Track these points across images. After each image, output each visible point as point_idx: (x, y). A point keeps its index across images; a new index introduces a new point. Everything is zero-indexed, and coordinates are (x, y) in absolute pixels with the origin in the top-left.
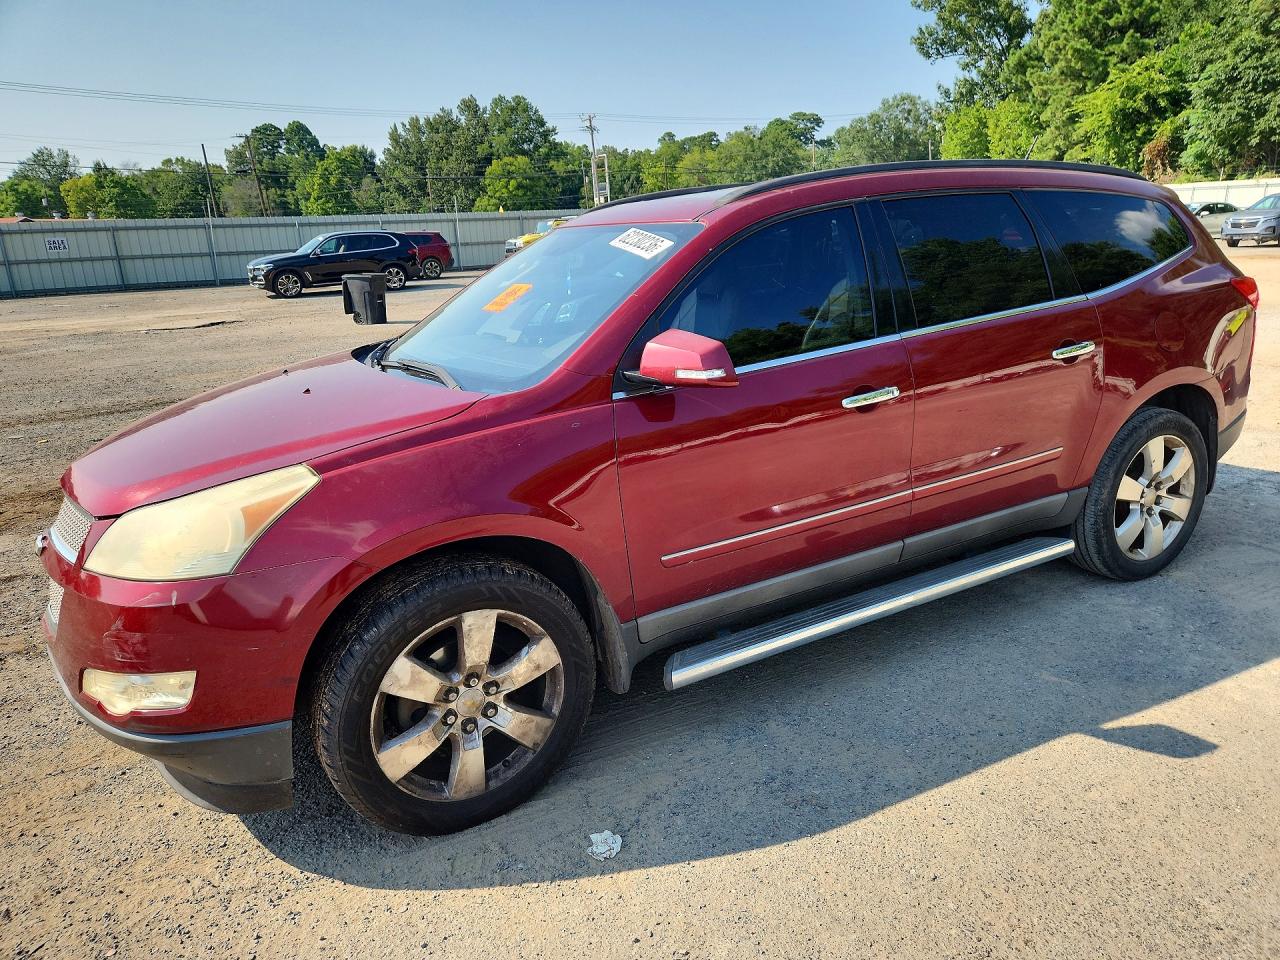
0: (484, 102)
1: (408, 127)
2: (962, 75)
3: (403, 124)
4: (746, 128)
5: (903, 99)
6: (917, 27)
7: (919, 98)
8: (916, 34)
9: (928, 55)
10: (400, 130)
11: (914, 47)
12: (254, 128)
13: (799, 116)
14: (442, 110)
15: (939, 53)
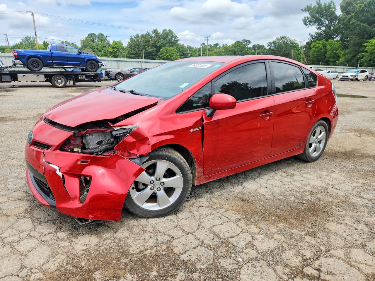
0: (160, 31)
2: (317, 31)
5: (283, 37)
6: (304, 17)
8: (304, 19)
9: (307, 25)
10: (133, 37)
11: (303, 22)
12: (89, 34)
13: (244, 40)
14: (147, 32)
15: (310, 24)
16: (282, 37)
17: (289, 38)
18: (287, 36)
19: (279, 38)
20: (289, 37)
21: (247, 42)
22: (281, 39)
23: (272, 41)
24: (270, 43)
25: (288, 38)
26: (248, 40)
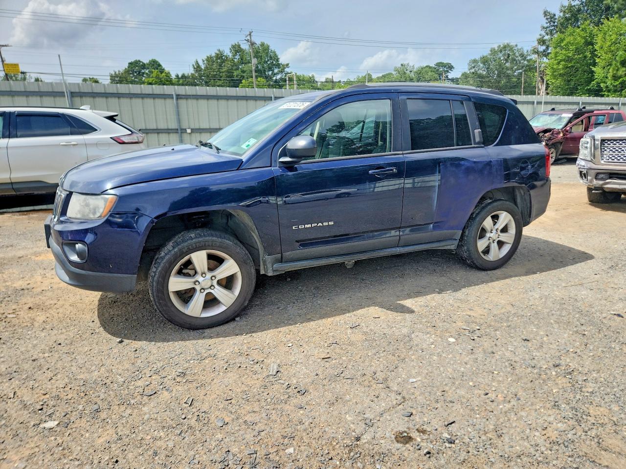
1: (205, 62)
3: (203, 60)
4: (402, 65)
5: (505, 47)
7: (516, 46)
10: (201, 63)
16: (502, 46)
17: (519, 47)
18: (513, 44)
19: (496, 49)
20: (518, 45)
21: (445, 66)
22: (501, 51)
23: (478, 57)
24: (475, 61)
25: (516, 48)
26: (448, 64)
